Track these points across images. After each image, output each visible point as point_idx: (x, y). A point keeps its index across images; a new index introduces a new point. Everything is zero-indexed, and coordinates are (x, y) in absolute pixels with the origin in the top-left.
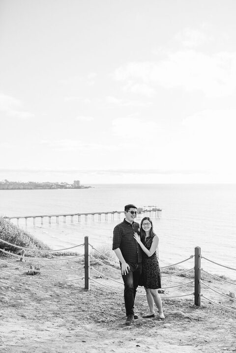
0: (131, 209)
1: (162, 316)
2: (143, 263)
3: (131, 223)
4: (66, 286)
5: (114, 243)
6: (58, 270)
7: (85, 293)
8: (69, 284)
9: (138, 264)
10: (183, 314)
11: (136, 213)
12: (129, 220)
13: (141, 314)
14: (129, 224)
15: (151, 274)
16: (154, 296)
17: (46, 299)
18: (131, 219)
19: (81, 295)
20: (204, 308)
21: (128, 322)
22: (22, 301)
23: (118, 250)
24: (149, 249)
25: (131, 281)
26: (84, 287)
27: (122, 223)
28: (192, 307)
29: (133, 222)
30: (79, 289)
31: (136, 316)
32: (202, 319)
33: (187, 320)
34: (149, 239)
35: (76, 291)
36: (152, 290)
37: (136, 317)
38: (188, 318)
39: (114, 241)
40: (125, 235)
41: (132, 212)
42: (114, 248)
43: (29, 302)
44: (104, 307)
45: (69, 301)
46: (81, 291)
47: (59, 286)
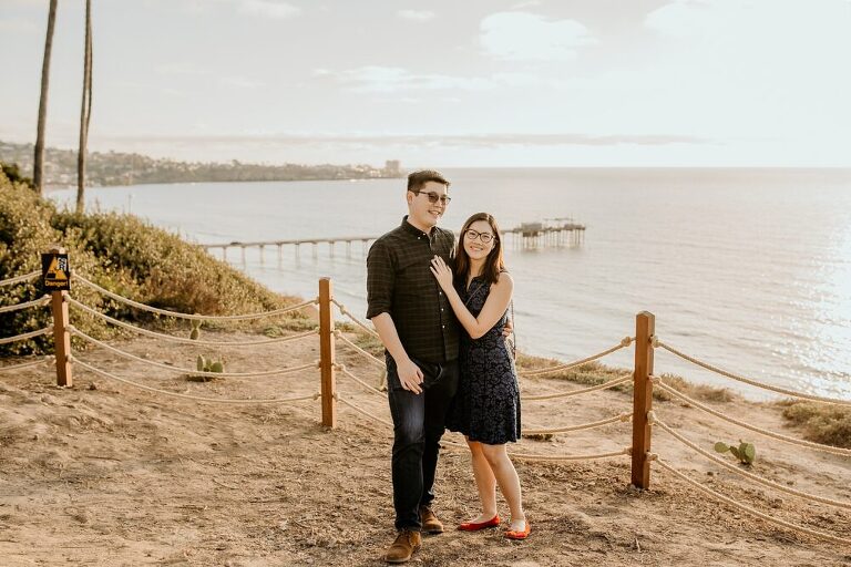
0: (431, 187)
1: (521, 527)
2: (462, 360)
3: (428, 232)
4: (272, 415)
5: (370, 295)
6: (278, 370)
7: (322, 437)
8: (283, 409)
9: (445, 364)
10: (587, 519)
11: (443, 199)
12: (420, 222)
13: (459, 515)
14: (419, 233)
15: (484, 397)
16: (495, 466)
17: (195, 456)
18: (428, 219)
19: (304, 443)
20: (660, 494)
21: (397, 551)
22: (110, 464)
23: (386, 318)
24: (476, 313)
25: (416, 421)
26: (319, 419)
27: (397, 231)
28: (623, 492)
29: (434, 229)
30: (305, 424)
31: (435, 526)
32: (645, 544)
33: (596, 545)
34: (480, 282)
35: (296, 431)
36: (487, 447)
37: (434, 531)
38: (601, 536)
39: (369, 289)
40: (403, 271)
41: (433, 197)
42: (371, 315)
43: (131, 468)
44: (355, 485)
45: (259, 463)
46: (310, 432)
47: (254, 416)
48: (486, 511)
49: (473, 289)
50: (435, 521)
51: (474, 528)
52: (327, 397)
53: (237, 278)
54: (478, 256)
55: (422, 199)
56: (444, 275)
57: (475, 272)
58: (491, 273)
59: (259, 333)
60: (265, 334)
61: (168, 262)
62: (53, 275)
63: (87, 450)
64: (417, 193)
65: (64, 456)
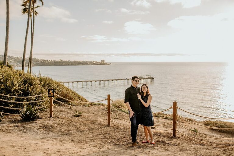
0: (136, 79)
1: (153, 142)
3: (136, 87)
6: (92, 114)
7: (108, 127)
8: (98, 122)
9: (140, 111)
10: (166, 141)
11: (138, 81)
12: (134, 85)
14: (134, 88)
15: (147, 118)
16: (149, 131)
17: (86, 131)
18: (136, 85)
19: (105, 129)
20: (178, 138)
22: (72, 132)
23: (128, 103)
24: (146, 102)
25: (135, 122)
26: (107, 124)
27: (130, 87)
28: (171, 137)
29: (137, 87)
31: (138, 142)
32: (177, 145)
33: (168, 145)
34: (146, 97)
35: (103, 126)
36: (148, 127)
37: (138, 143)
38: (169, 144)
39: (125, 98)
41: (136, 81)
42: (125, 102)
43: (76, 132)
44: (119, 136)
45: (98, 132)
46: (106, 127)
47: (93, 124)
48: (147, 139)
49: (145, 98)
50: (137, 141)
51: (145, 142)
52: (109, 119)
53: (73, 93)
54: (145, 92)
55: (134, 81)
56: (139, 96)
57: (145, 95)
58: (148, 95)
59: (84, 106)
60: (85, 106)
61: (58, 89)
62: (50, 94)
63: (66, 129)
64: (133, 80)
65: (63, 130)
